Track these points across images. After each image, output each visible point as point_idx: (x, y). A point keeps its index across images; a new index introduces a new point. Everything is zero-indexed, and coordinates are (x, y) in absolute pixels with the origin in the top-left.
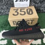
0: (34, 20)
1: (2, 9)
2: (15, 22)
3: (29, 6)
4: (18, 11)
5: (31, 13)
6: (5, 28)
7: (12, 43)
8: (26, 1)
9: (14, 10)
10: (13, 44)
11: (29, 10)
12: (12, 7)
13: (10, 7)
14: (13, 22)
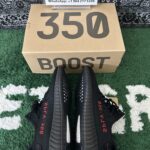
12: (37, 3)
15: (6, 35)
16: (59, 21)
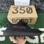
0: (33, 19)
2: (14, 20)
3: (29, 5)
4: (17, 9)
5: (30, 12)
6: (5, 25)
9: (14, 8)
10: (11, 41)
12: (13, 5)
13: (11, 5)
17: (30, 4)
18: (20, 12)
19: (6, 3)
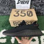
1: (4, 9)
2: (15, 23)
5: (31, 15)
6: (6, 27)
7: (11, 42)
8: (27, 4)
9: (15, 11)
11: (29, 12)
13: (12, 8)
14: (14, 22)
15: (5, 17)
16: (20, 13)
17: (30, 8)
18: (21, 15)
19: (7, 7)
